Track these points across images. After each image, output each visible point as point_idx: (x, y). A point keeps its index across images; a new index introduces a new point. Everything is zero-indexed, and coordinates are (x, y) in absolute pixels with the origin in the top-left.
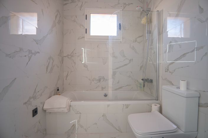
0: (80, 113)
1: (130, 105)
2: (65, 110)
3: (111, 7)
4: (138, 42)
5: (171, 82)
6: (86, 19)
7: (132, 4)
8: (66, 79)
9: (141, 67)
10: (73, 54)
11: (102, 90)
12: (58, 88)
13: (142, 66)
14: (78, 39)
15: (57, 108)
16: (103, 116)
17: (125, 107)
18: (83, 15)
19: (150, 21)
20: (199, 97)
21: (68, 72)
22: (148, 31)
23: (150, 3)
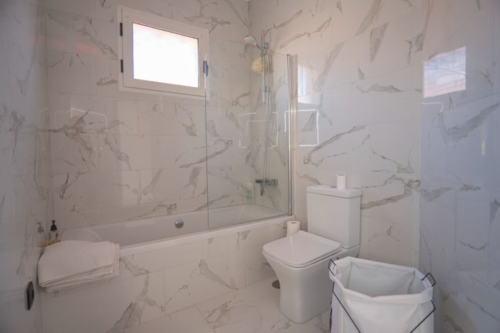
0: (148, 272)
1: (250, 231)
2: (111, 272)
3: (186, 18)
4: (241, 106)
5: (316, 180)
6: (121, 34)
7: (228, 23)
8: (62, 197)
9: (248, 157)
10: (81, 125)
11: (169, 213)
12: (54, 222)
13: (250, 154)
14: (99, 84)
15: (84, 273)
16: (200, 265)
17: (241, 237)
18: (112, 21)
19: (269, 69)
20: (361, 196)
21: (68, 177)
22: (266, 87)
23: (268, 34)
